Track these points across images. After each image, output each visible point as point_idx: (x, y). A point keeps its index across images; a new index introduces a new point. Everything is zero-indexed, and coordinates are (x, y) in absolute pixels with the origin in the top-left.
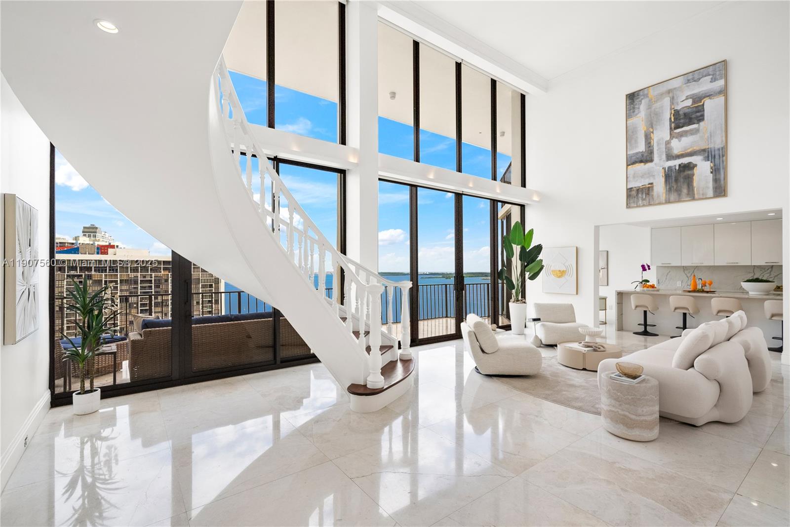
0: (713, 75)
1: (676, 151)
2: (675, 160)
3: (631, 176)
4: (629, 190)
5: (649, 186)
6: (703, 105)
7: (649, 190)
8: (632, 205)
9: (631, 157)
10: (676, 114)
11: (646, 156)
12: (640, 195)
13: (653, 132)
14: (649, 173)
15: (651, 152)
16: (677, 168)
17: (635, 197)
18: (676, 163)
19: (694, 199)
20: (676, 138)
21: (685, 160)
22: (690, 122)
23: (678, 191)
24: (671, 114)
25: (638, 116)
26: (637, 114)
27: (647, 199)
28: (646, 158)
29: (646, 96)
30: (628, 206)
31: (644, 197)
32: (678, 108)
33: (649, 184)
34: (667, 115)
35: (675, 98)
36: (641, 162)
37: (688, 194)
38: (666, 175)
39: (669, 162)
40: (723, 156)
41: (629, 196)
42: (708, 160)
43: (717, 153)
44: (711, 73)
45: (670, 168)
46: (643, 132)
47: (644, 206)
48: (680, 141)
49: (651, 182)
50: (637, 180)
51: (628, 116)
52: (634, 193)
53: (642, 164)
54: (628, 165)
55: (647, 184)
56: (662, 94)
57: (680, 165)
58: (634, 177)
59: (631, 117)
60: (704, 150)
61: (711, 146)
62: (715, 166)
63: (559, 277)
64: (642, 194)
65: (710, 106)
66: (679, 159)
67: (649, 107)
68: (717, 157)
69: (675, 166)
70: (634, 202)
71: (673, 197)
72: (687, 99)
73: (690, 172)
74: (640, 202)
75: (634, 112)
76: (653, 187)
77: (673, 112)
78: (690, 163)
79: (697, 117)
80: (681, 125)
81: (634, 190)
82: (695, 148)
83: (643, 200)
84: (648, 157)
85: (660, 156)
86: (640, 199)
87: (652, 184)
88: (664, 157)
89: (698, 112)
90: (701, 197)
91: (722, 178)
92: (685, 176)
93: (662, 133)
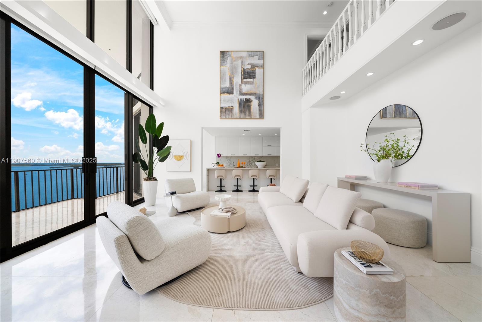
0: (259, 56)
1: (244, 91)
2: (243, 95)
3: (223, 100)
4: (222, 108)
5: (231, 107)
6: (255, 70)
7: (231, 110)
8: (223, 117)
9: (223, 89)
10: (244, 70)
11: (230, 90)
12: (227, 112)
13: (233, 77)
14: (231, 100)
15: (232, 89)
16: (244, 100)
17: (224, 113)
18: (244, 97)
19: (251, 118)
20: (244, 84)
21: (248, 97)
22: (250, 78)
23: (245, 112)
24: (242, 70)
25: (226, 66)
26: (225, 65)
27: (230, 114)
28: (230, 91)
29: (230, 56)
30: (221, 118)
31: (229, 113)
32: (245, 68)
33: (232, 106)
34: (240, 71)
35: (244, 62)
36: (228, 93)
37: (249, 115)
38: (239, 103)
39: (241, 96)
40: (262, 99)
41: (221, 112)
42: (257, 99)
43: (260, 96)
44: (258, 55)
45: (241, 99)
46: (229, 76)
47: (229, 119)
48: (245, 86)
49: (232, 105)
50: (225, 103)
51: (221, 64)
52: (224, 110)
53: (228, 94)
54: (221, 93)
55: (230, 106)
56: (238, 58)
57: (245, 99)
58: (224, 101)
59: (223, 65)
60: (255, 94)
61: (258, 92)
62: (259, 102)
63: (179, 160)
64: (228, 111)
65: (258, 71)
66: (245, 95)
67: (232, 63)
68: (260, 98)
69: (243, 99)
70: (224, 116)
71: (242, 116)
72: (248, 65)
73: (250, 104)
74: (227, 116)
75: (224, 63)
76: (233, 108)
77: (243, 69)
78: (250, 99)
79: (253, 76)
80: (246, 77)
81: (224, 109)
82: (252, 92)
83: (229, 115)
84: (231, 91)
85: (237, 92)
86: (227, 114)
87: (233, 106)
88: (238, 93)
89: (253, 73)
90: (254, 117)
91: (262, 110)
92: (248, 105)
93: (238, 79)
